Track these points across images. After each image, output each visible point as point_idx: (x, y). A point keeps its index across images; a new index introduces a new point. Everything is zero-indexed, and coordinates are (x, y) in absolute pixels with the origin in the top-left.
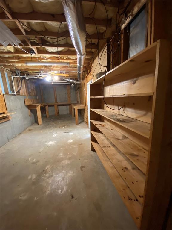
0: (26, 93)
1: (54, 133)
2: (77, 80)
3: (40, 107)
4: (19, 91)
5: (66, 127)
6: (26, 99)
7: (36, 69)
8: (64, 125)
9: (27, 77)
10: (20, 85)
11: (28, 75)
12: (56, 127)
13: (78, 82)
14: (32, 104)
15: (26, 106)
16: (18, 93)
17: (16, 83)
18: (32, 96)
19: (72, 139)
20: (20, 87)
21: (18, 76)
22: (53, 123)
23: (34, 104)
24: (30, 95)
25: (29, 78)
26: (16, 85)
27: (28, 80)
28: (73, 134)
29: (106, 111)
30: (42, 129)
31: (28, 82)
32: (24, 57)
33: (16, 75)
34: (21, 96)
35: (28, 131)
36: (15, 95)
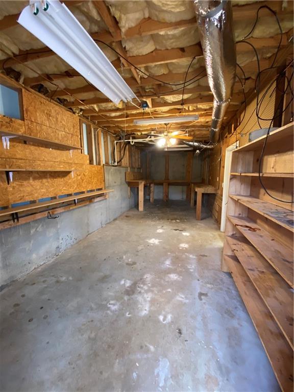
0: (128, 164)
1: (159, 227)
2: (208, 143)
3: (144, 184)
4: (120, 161)
5: (178, 221)
6: (128, 173)
7: (145, 129)
8: (176, 217)
9: (132, 141)
10: (122, 152)
11: (134, 138)
12: (162, 218)
13: (209, 147)
14: (134, 180)
15: (126, 182)
16: (119, 164)
17: (118, 150)
18: (134, 168)
19: (187, 242)
20: (122, 155)
21: (122, 141)
22: (160, 212)
23: (136, 180)
24: (132, 167)
25: (135, 142)
26: (118, 153)
27: (133, 145)
28: (190, 236)
29: (263, 203)
30: (142, 218)
31: (133, 148)
32: (133, 114)
33: (120, 139)
34: (122, 167)
35: (125, 218)
36: (116, 166)
